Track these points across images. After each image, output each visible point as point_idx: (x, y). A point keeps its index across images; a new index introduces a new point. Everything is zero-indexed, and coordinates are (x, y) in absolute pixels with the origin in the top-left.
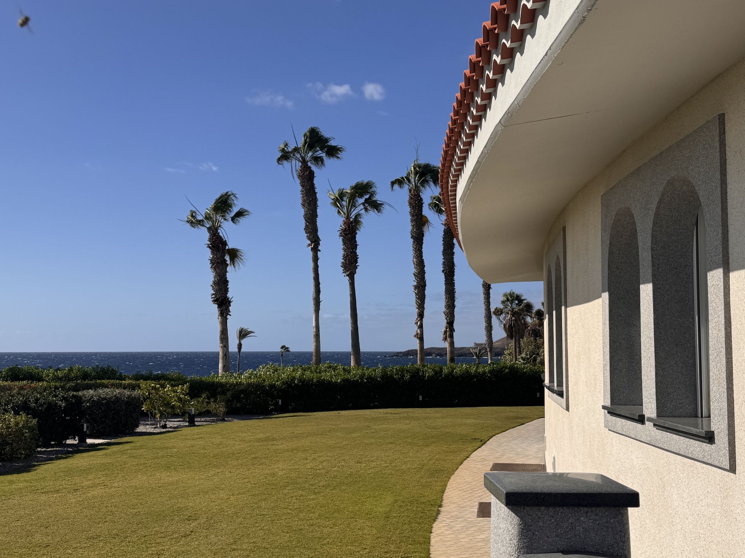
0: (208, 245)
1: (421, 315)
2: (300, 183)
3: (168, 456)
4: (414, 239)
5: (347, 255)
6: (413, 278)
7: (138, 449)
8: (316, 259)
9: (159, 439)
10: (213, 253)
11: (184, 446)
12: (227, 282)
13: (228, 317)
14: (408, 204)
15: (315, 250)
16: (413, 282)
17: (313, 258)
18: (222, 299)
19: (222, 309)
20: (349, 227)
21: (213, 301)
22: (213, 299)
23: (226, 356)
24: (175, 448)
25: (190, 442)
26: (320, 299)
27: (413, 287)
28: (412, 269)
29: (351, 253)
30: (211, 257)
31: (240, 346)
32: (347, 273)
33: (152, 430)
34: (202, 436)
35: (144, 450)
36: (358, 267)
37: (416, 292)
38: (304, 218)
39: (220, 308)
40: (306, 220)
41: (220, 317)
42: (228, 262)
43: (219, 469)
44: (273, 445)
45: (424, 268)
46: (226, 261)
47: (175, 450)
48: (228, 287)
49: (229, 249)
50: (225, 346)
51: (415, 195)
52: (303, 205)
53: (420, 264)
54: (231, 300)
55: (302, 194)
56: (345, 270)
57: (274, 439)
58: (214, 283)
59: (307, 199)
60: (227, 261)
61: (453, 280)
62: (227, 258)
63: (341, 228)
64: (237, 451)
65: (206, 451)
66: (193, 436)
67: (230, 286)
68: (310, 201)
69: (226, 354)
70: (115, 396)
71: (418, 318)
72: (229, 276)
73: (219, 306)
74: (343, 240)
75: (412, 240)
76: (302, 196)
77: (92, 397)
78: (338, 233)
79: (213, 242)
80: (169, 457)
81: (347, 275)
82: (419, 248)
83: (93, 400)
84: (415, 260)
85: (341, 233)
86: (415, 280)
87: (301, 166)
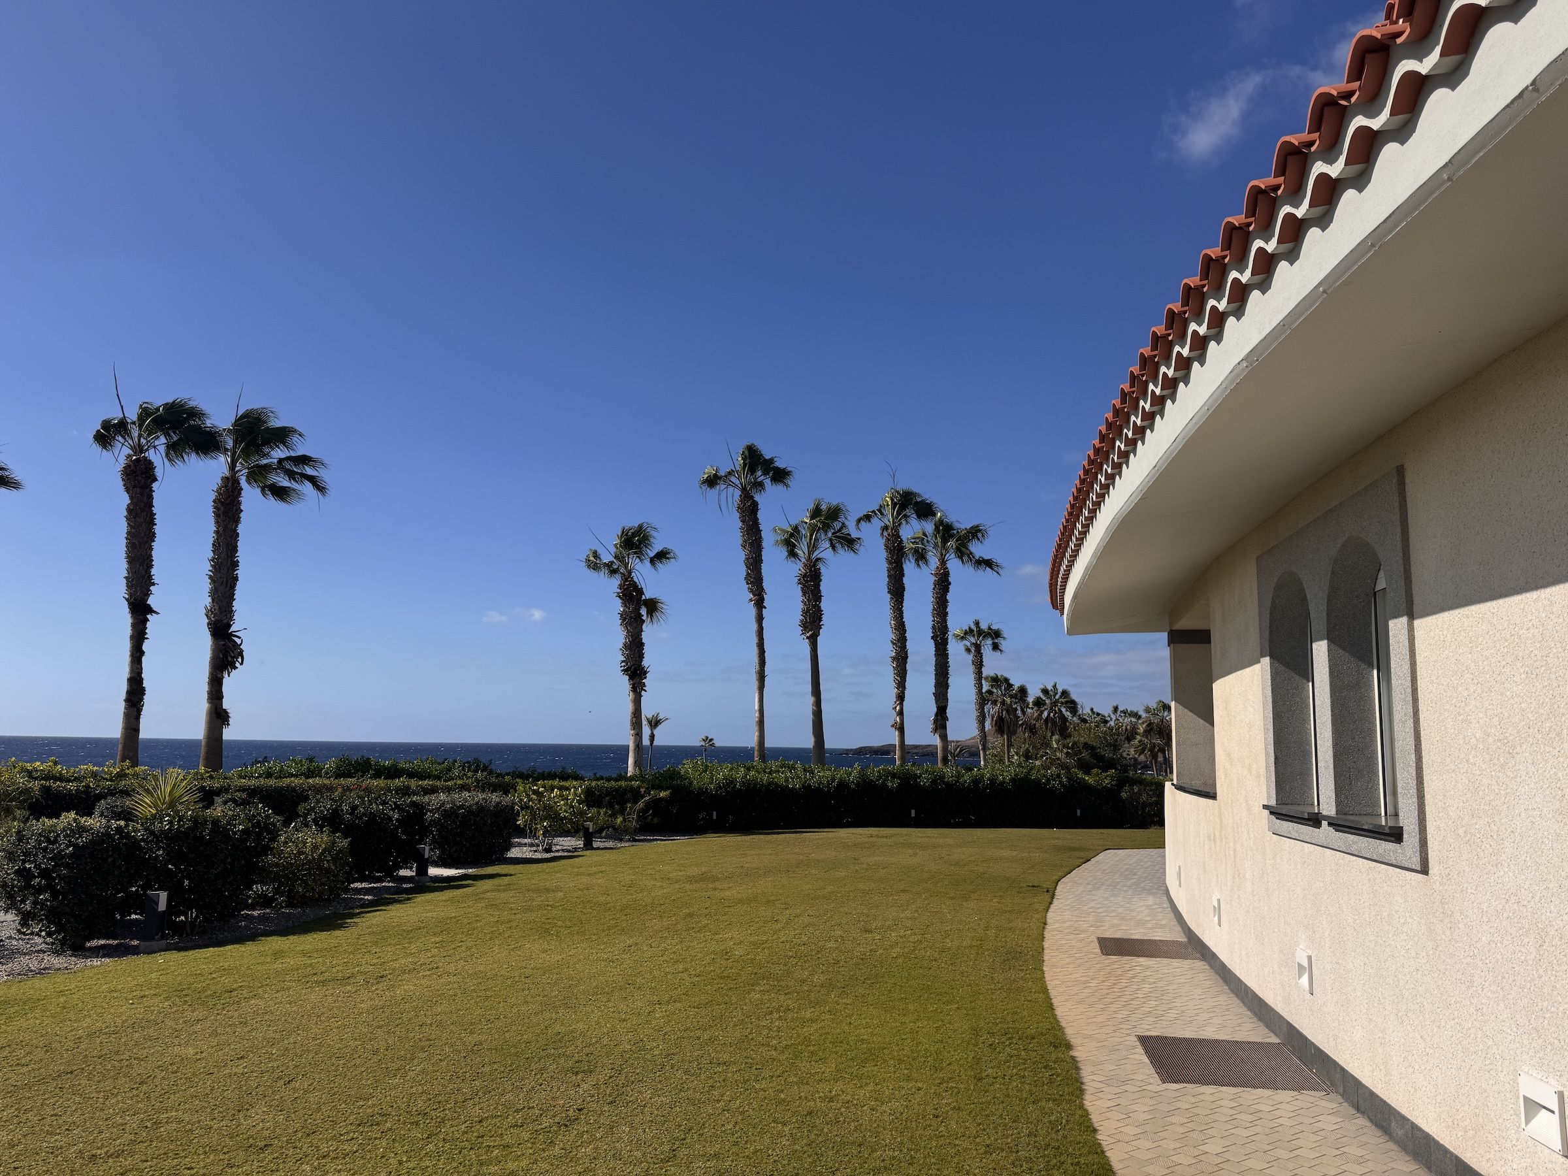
0: (618, 593)
1: (901, 698)
2: (740, 518)
3: (548, 906)
4: (891, 594)
5: (808, 611)
6: (891, 646)
7: (504, 891)
8: (760, 619)
9: (539, 872)
10: (624, 604)
11: (575, 886)
12: (642, 644)
13: (643, 693)
14: (884, 547)
15: (760, 604)
16: (890, 651)
17: (756, 618)
18: (635, 669)
19: (635, 681)
20: (811, 571)
21: (622, 671)
22: (623, 668)
23: (639, 748)
24: (561, 891)
25: (585, 880)
26: (764, 673)
27: (890, 660)
28: (890, 635)
29: (814, 606)
30: (622, 610)
31: (652, 737)
32: (808, 635)
33: (529, 855)
34: (603, 868)
35: (512, 893)
36: (822, 626)
37: (895, 666)
38: (744, 564)
39: (632, 680)
40: (747, 567)
41: (631, 693)
42: (644, 618)
43: (631, 937)
44: (715, 889)
45: (905, 633)
46: (641, 615)
47: (560, 894)
48: (643, 652)
49: (646, 600)
50: (637, 734)
51: (893, 535)
52: (744, 547)
53: (900, 627)
54: (648, 670)
55: (742, 532)
56: (805, 630)
57: (715, 879)
58: (626, 646)
59: (749, 538)
60: (643, 615)
61: (946, 649)
62: (643, 611)
63: (800, 572)
64: (659, 900)
65: (609, 898)
66: (590, 869)
67: (646, 650)
68: (753, 541)
69: (638, 745)
70: (477, 803)
71: (897, 700)
72: (645, 637)
73: (631, 678)
74: (802, 589)
75: (889, 596)
76: (742, 534)
77: (444, 804)
78: (796, 580)
79: (625, 590)
80: (550, 908)
81: (808, 638)
82: (898, 607)
83: (445, 810)
84: (893, 622)
85: (799, 580)
86: (893, 649)
87: (741, 496)
